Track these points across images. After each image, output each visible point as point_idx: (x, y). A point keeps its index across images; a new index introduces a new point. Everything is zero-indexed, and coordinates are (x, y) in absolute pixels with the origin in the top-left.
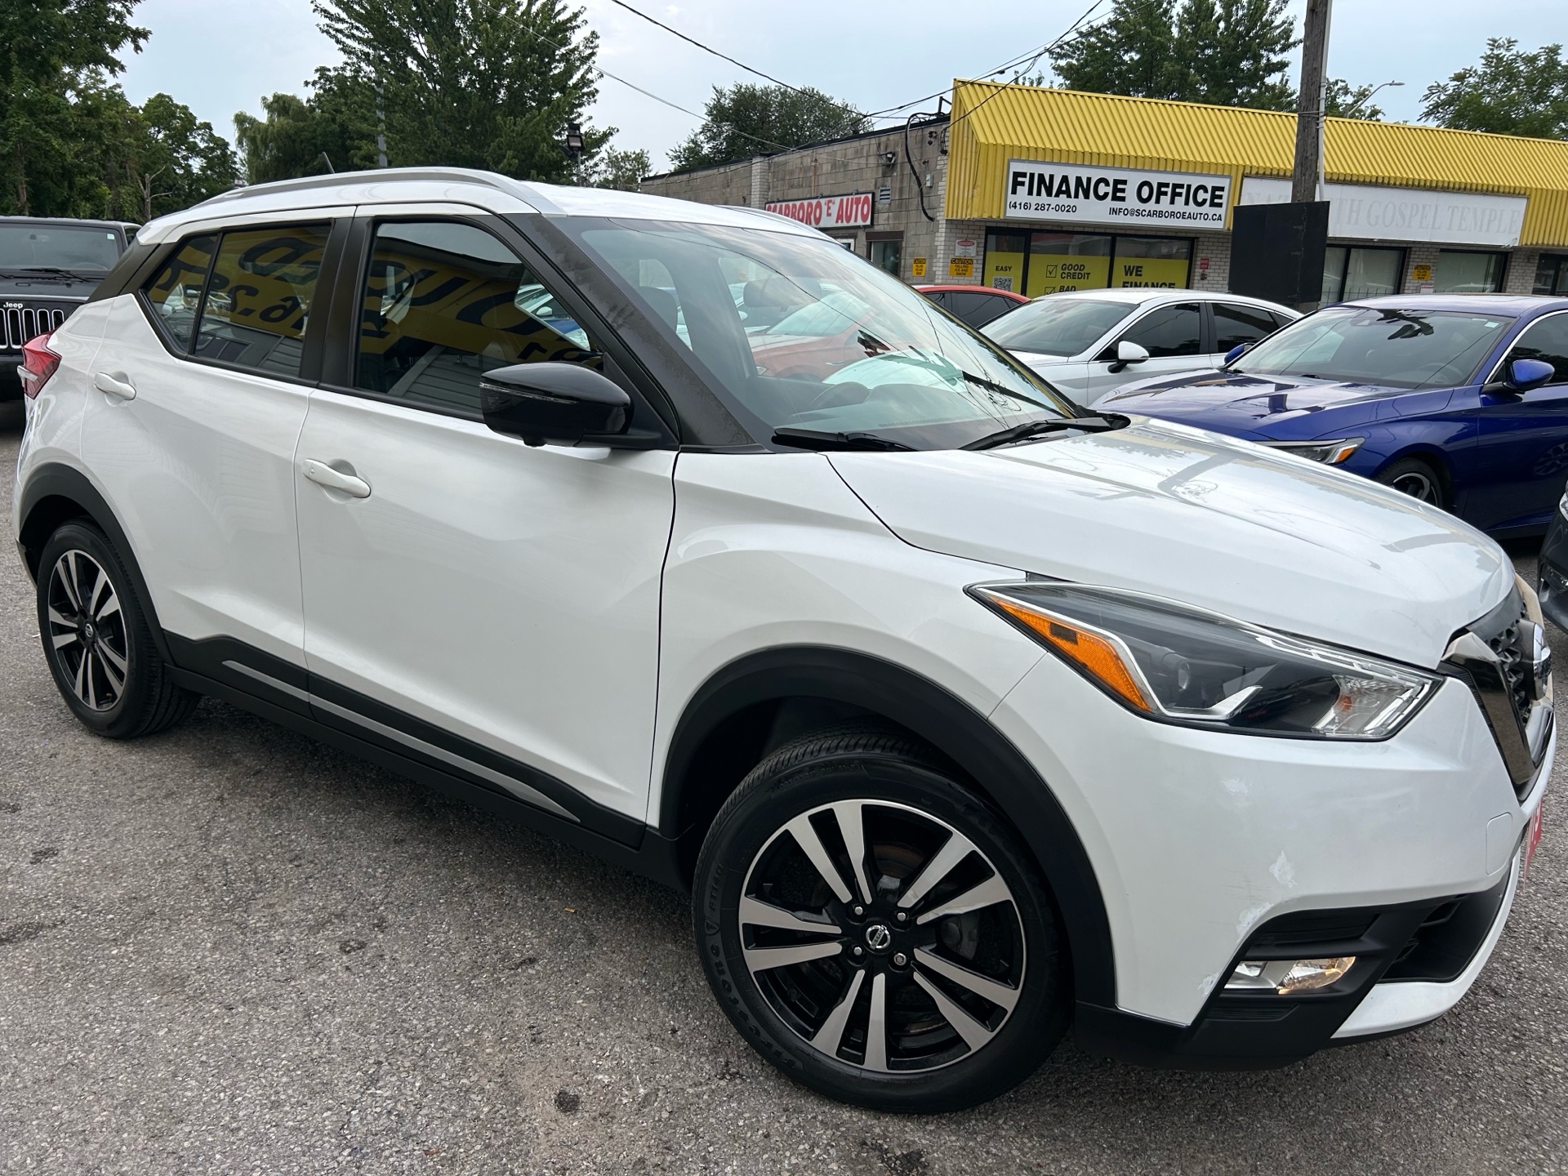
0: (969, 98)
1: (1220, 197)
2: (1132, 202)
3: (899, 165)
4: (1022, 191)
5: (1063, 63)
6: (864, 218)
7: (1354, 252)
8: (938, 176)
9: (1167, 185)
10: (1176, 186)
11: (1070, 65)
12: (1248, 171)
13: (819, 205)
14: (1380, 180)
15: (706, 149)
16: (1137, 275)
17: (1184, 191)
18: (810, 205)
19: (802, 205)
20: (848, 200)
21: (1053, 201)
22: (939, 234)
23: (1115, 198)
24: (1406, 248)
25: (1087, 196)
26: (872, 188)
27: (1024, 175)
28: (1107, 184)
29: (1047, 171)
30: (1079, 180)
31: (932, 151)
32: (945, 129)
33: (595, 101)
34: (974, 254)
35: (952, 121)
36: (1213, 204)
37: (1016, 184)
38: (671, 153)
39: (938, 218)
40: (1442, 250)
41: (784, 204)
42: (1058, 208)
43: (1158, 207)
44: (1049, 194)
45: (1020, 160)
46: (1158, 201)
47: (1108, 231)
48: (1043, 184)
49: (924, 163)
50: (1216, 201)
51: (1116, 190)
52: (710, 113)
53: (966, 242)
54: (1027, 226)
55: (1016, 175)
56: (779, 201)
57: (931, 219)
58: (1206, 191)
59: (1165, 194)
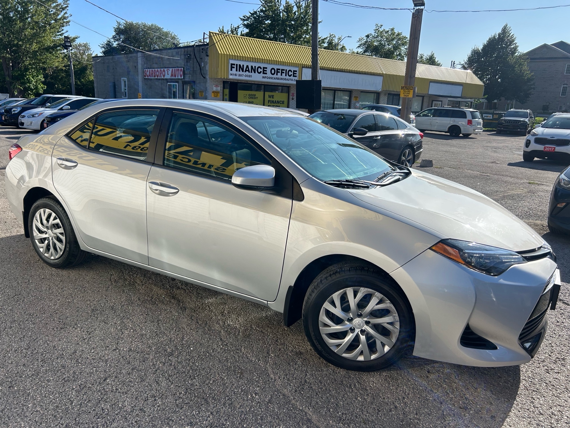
0: (215, 39)
1: (296, 74)
2: (269, 74)
3: (192, 59)
4: (234, 70)
5: (246, 22)
6: (181, 76)
7: (336, 91)
8: (206, 63)
9: (279, 69)
10: (282, 70)
11: (248, 23)
12: (303, 66)
13: (164, 71)
14: (342, 70)
15: (115, 44)
16: (272, 98)
17: (285, 71)
18: (161, 70)
19: (158, 71)
20: (175, 69)
21: (244, 73)
22: (207, 83)
23: (264, 73)
24: (351, 91)
25: (255, 72)
26: (183, 66)
27: (234, 65)
28: (261, 68)
29: (242, 63)
30: (252, 67)
31: (203, 55)
32: (207, 48)
33: (69, 25)
34: (219, 90)
35: (209, 46)
36: (294, 76)
37: (232, 67)
38: (100, 45)
39: (207, 78)
40: (361, 92)
41: (151, 69)
42: (246, 76)
43: (277, 77)
44: (243, 71)
45: (232, 59)
46: (277, 74)
47: (262, 83)
48: (241, 68)
49: (201, 58)
50: (295, 75)
51: (264, 71)
52: (115, 31)
53: (217, 86)
54: (236, 81)
55: (232, 64)
56: (149, 68)
57: (204, 78)
58: (291, 72)
59: (279, 72)
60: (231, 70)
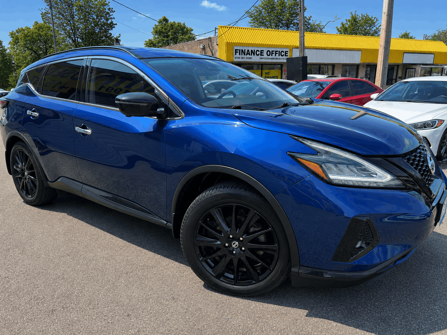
0: (223, 31)
1: (287, 54)
2: (265, 55)
3: (205, 48)
4: (238, 54)
7: (321, 66)
8: (216, 50)
9: (274, 51)
10: (276, 51)
12: (293, 47)
16: (268, 74)
17: (278, 52)
23: (261, 55)
24: (334, 65)
25: (254, 55)
27: (238, 50)
28: (259, 51)
29: (244, 49)
30: (252, 51)
31: (214, 44)
32: (217, 39)
35: (218, 36)
36: (286, 56)
37: (236, 52)
40: (343, 65)
42: (247, 58)
43: (272, 57)
44: (245, 55)
45: (236, 46)
47: (260, 63)
48: (243, 52)
49: (213, 47)
50: (286, 55)
51: (261, 53)
54: (240, 63)
55: (236, 50)
58: (284, 52)
59: (274, 53)
60: (236, 54)
